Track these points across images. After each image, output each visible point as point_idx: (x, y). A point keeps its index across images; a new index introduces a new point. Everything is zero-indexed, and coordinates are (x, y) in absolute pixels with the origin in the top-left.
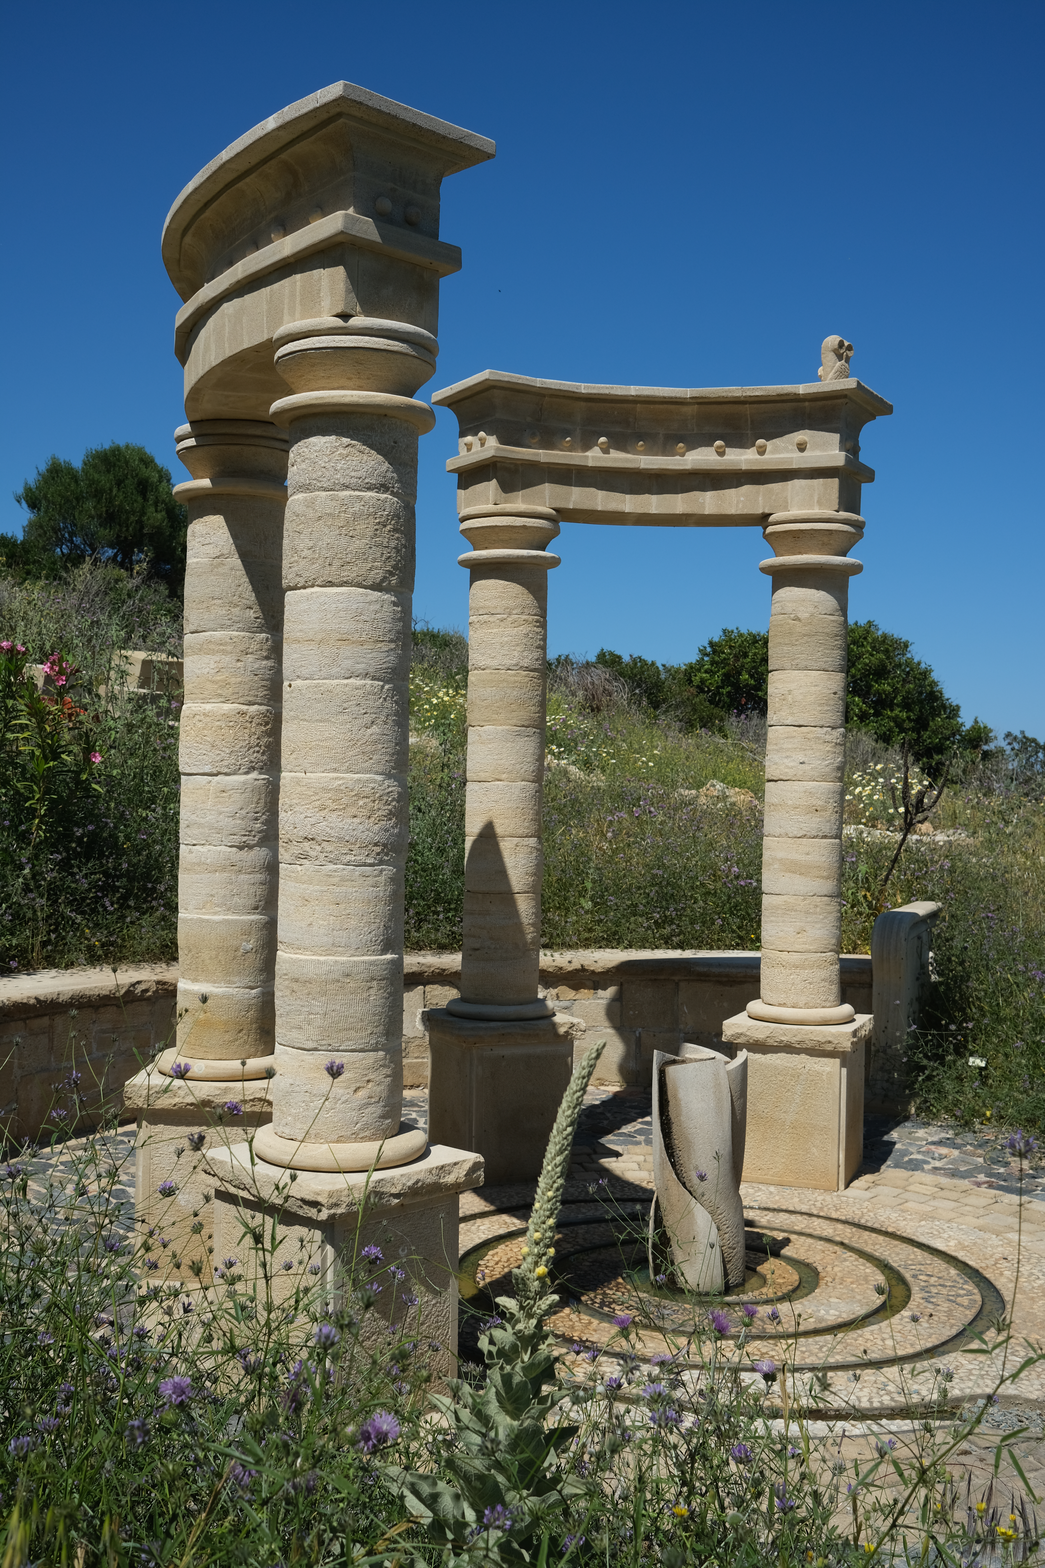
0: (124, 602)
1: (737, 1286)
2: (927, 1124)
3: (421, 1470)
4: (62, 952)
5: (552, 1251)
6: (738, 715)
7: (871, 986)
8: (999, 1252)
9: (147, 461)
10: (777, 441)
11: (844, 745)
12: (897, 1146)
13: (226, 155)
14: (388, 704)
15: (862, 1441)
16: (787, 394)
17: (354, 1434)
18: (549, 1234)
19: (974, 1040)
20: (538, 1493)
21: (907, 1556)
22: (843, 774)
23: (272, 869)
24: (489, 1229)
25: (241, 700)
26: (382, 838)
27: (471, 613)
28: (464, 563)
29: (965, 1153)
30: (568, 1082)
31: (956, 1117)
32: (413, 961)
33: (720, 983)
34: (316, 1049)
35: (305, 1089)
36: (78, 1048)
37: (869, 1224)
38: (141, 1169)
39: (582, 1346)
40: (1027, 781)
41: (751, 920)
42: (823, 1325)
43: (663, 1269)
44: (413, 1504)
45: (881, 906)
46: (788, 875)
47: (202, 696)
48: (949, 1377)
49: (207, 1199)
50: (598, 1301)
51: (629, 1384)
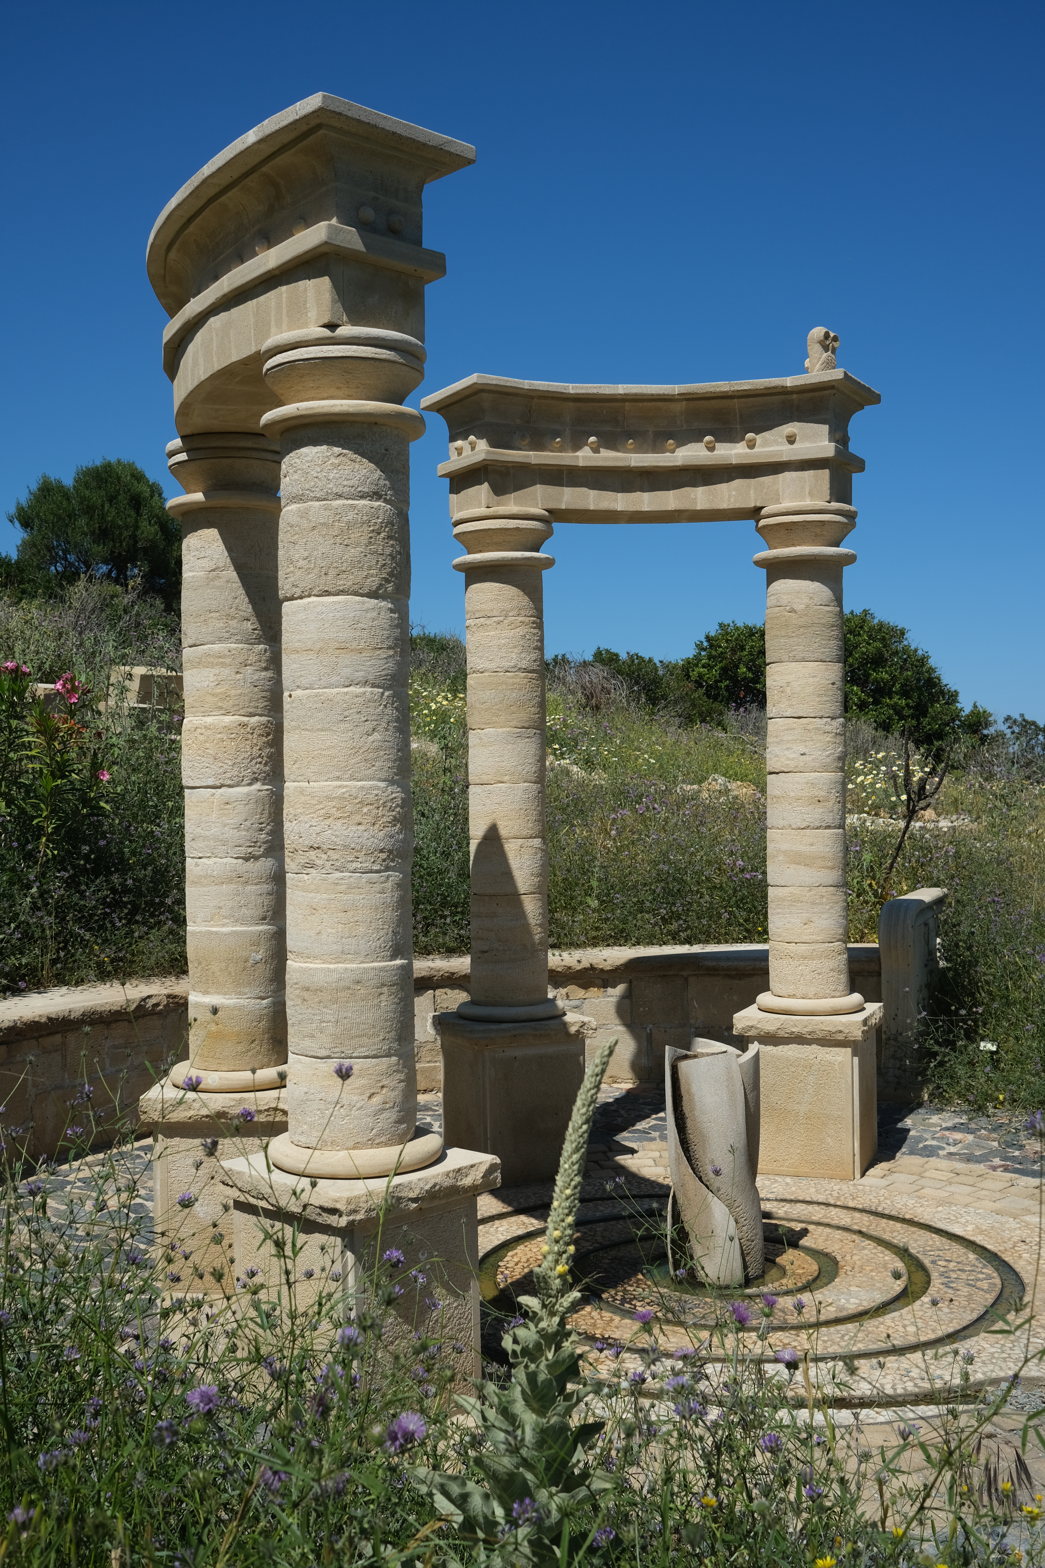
0: (120, 618)
1: (757, 1278)
2: (940, 1110)
3: (449, 1472)
4: (72, 970)
5: (572, 1249)
6: (737, 709)
7: (879, 974)
8: (1017, 1235)
9: (138, 477)
10: (766, 434)
11: (844, 734)
12: (911, 1133)
13: (207, 170)
14: (388, 711)
15: (887, 1428)
16: (775, 388)
17: (381, 1435)
18: (569, 1232)
19: (985, 1025)
20: (567, 1489)
21: (936, 1541)
22: (844, 764)
23: (278, 879)
24: (507, 1231)
25: (242, 712)
26: (388, 844)
27: (467, 616)
28: (459, 567)
29: (979, 1137)
30: (581, 1080)
31: (970, 1102)
32: (423, 966)
33: (729, 976)
34: (329, 1057)
35: (320, 1096)
36: (90, 1065)
37: (886, 1212)
38: (159, 1182)
39: (605, 1343)
40: (1028, 764)
41: (758, 913)
42: (844, 1314)
43: (682, 1264)
44: (442, 1504)
45: (887, 894)
46: (792, 866)
47: (202, 709)
48: (970, 1360)
49: (226, 1208)
50: (619, 1298)
51: (654, 1378)
